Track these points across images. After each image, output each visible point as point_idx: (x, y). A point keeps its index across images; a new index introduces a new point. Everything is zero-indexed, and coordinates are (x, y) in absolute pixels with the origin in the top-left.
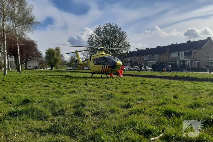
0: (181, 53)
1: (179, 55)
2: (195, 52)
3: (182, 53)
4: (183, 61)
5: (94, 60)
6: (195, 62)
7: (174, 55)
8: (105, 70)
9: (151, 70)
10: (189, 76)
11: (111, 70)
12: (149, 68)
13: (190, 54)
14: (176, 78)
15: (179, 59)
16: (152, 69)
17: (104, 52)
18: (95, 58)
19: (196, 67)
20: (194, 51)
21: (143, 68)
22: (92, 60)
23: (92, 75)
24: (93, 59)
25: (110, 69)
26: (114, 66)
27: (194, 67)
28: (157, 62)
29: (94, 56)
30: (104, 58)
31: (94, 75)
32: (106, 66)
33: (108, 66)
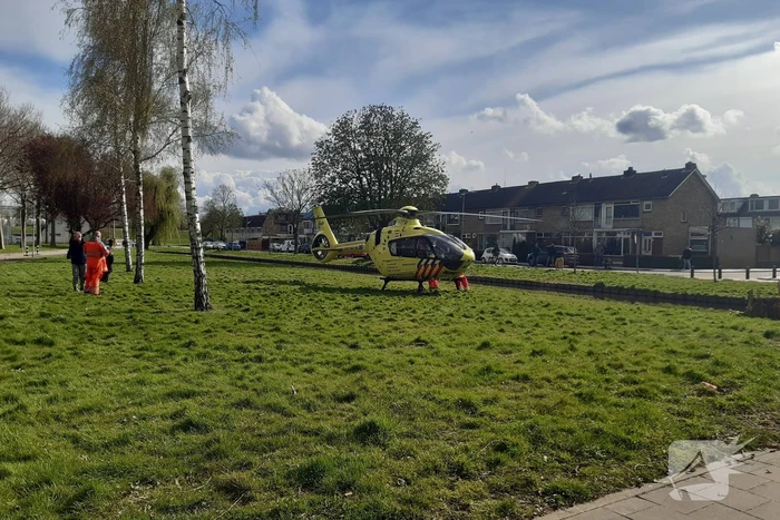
0: (604, 207)
1: (597, 213)
2: (648, 206)
3: (607, 209)
4: (608, 233)
5: (390, 242)
6: (648, 238)
7: (586, 213)
8: (428, 271)
9: (512, 262)
10: (637, 287)
11: (446, 272)
12: (508, 255)
13: (633, 212)
14: (599, 291)
15: (600, 227)
16: (515, 257)
17: (418, 221)
18: (393, 237)
19: (650, 253)
20: (645, 203)
21: (486, 255)
22: (382, 241)
23: (386, 282)
24: (388, 240)
25: (444, 269)
26: (456, 262)
27: (643, 253)
28: (528, 233)
29: (390, 232)
30: (425, 240)
31: (392, 285)
32: (431, 261)
33: (437, 262)
